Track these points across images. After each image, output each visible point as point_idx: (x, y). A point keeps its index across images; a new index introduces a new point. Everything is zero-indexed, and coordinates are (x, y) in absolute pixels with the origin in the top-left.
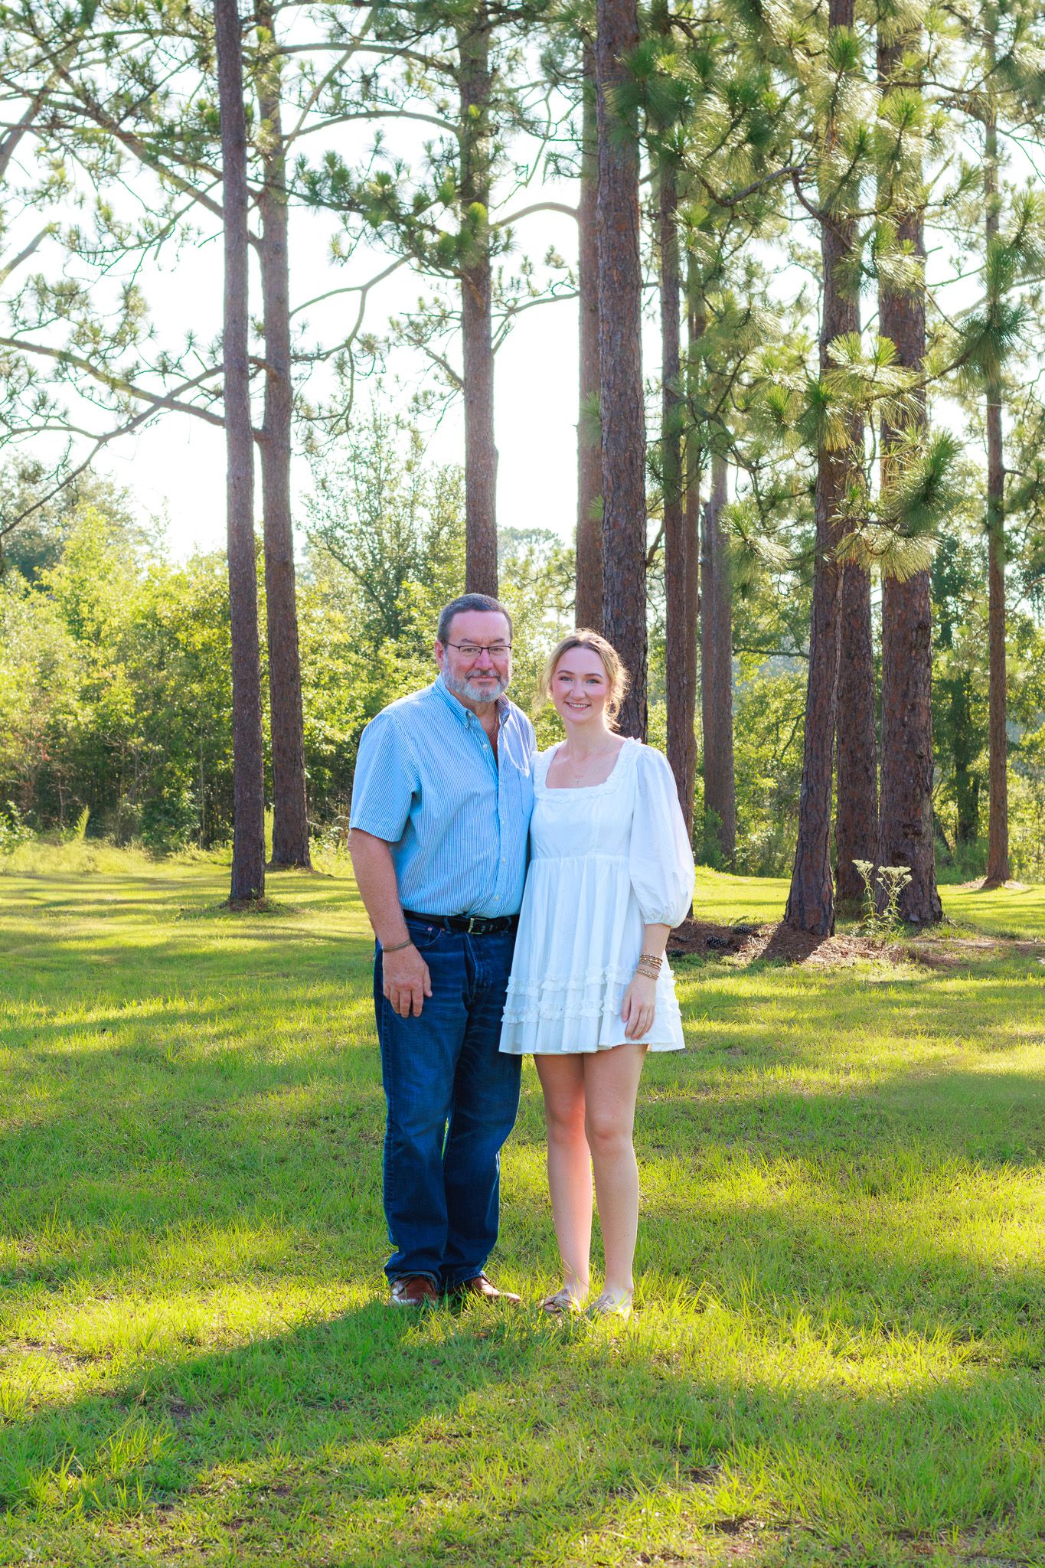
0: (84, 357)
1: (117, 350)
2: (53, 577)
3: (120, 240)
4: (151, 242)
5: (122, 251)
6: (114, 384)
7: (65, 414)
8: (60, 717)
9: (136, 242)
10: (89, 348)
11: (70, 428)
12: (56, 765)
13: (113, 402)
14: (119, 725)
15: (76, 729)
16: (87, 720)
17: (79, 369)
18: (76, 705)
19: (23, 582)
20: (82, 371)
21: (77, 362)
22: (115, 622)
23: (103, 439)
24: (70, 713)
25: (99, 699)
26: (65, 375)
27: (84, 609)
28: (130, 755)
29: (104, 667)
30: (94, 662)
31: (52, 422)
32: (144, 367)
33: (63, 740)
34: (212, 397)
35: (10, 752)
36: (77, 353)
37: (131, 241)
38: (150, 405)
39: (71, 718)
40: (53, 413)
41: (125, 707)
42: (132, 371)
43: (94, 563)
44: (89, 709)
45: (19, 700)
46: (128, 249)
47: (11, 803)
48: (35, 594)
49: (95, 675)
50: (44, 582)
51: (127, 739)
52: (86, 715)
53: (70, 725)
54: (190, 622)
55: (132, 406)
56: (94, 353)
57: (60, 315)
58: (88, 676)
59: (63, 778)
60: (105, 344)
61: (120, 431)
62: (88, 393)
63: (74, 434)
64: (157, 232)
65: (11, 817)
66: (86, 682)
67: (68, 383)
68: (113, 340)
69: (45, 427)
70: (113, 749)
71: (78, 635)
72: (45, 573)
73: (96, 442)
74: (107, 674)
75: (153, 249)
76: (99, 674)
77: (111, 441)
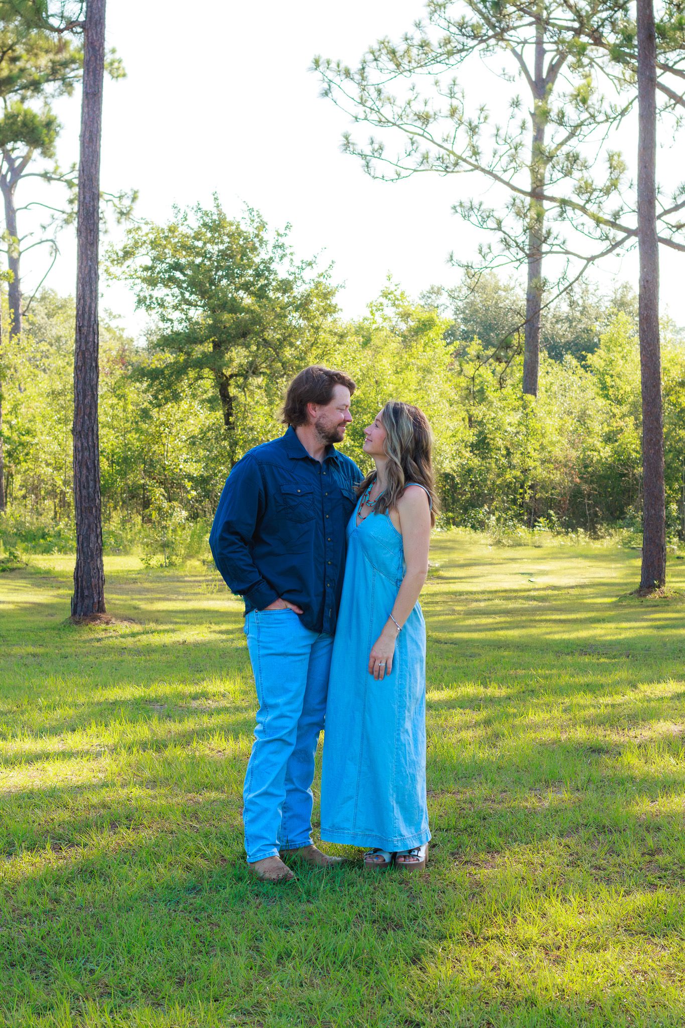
0: (582, 203)
1: (605, 197)
2: (592, 359)
3: (593, 116)
4: (615, 119)
5: (595, 125)
6: (598, 221)
7: (564, 242)
8: (589, 453)
9: (604, 118)
10: (586, 196)
11: (567, 252)
12: (585, 487)
13: (598, 234)
14: (629, 459)
15: (599, 461)
16: (607, 455)
17: (576, 211)
18: (599, 445)
19: (575, 362)
20: (578, 212)
21: (574, 206)
22: (628, 389)
23: (591, 259)
24: (595, 451)
25: (616, 441)
26: (565, 215)
27: (608, 379)
28: (636, 479)
29: (620, 418)
30: (614, 416)
31: (555, 249)
32: (626, 209)
33: (590, 469)
34: (674, 229)
35: (552, 477)
36: (576, 199)
37: (601, 118)
38: (625, 235)
39: (596, 453)
40: (556, 242)
41: (633, 446)
42: (618, 212)
43: (620, 349)
44: (608, 448)
45: (559, 442)
46: (599, 123)
47: (552, 512)
48: (582, 371)
49: (615, 424)
50: (589, 362)
51: (634, 468)
52: (606, 452)
53: (595, 459)
54: (678, 388)
55: (611, 236)
56: (588, 201)
57: (566, 175)
58: (609, 425)
59: (589, 495)
60: (596, 194)
61: (603, 254)
62: (580, 227)
63: (570, 256)
64: (619, 110)
65: (551, 521)
66: (606, 429)
67: (567, 222)
68: (601, 191)
69: (550, 252)
70: (624, 475)
71: (607, 397)
72: (589, 355)
73: (585, 262)
74: (622, 424)
75: (616, 122)
76: (616, 424)
77: (596, 261)
